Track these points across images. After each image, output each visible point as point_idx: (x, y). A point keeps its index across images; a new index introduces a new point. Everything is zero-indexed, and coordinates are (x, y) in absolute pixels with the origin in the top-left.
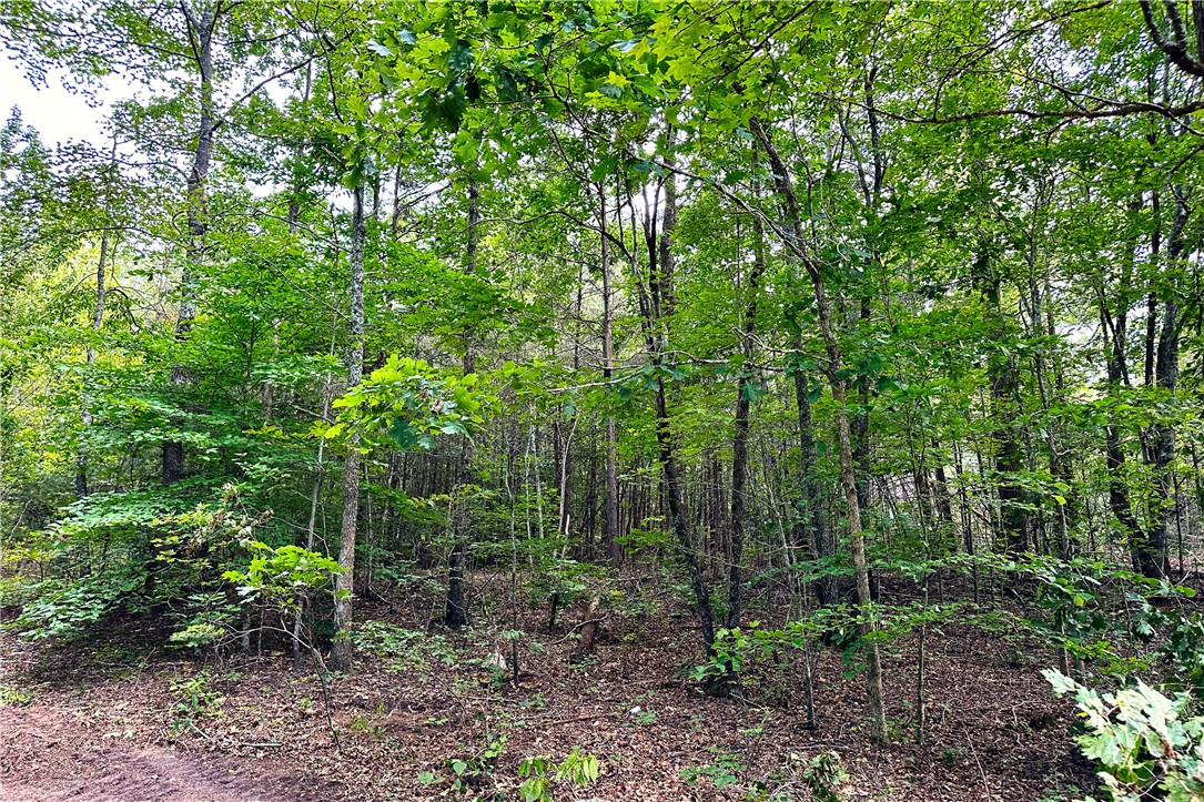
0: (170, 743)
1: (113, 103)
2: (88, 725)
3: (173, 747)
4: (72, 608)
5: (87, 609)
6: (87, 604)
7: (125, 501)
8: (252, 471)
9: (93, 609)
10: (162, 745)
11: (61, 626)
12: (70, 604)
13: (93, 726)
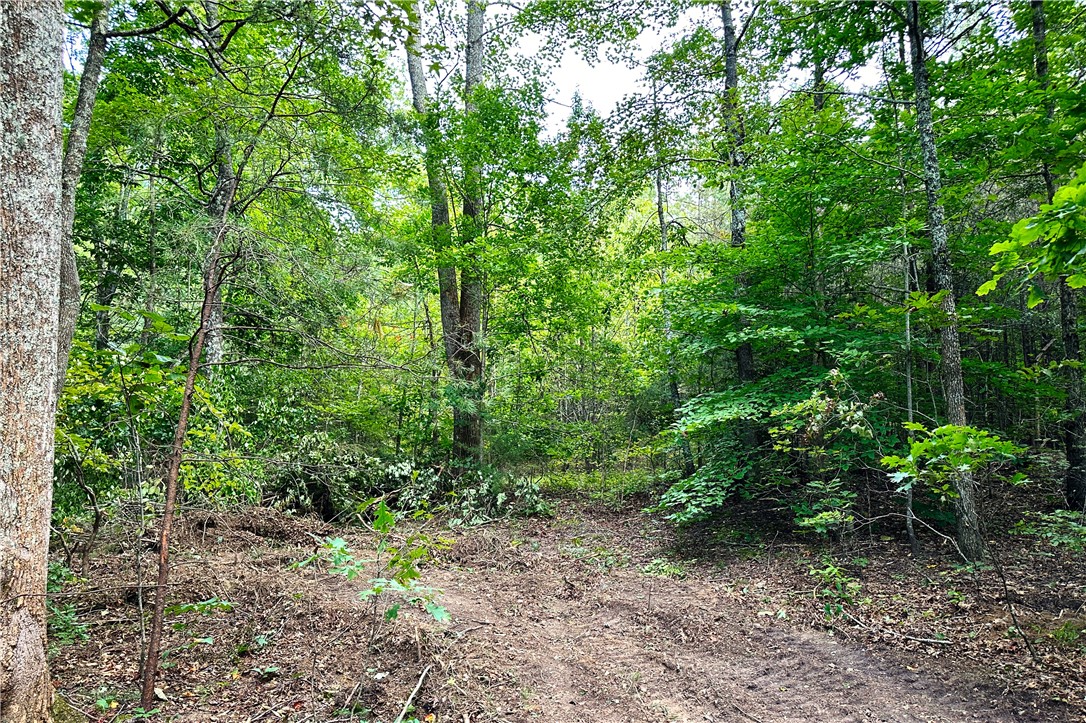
0: (827, 628)
1: (646, 60)
2: (741, 601)
3: (831, 633)
4: (700, 494)
5: (711, 495)
6: (711, 492)
7: (725, 399)
8: (841, 356)
9: (717, 495)
10: (818, 629)
11: (696, 511)
12: (697, 492)
13: (745, 603)
